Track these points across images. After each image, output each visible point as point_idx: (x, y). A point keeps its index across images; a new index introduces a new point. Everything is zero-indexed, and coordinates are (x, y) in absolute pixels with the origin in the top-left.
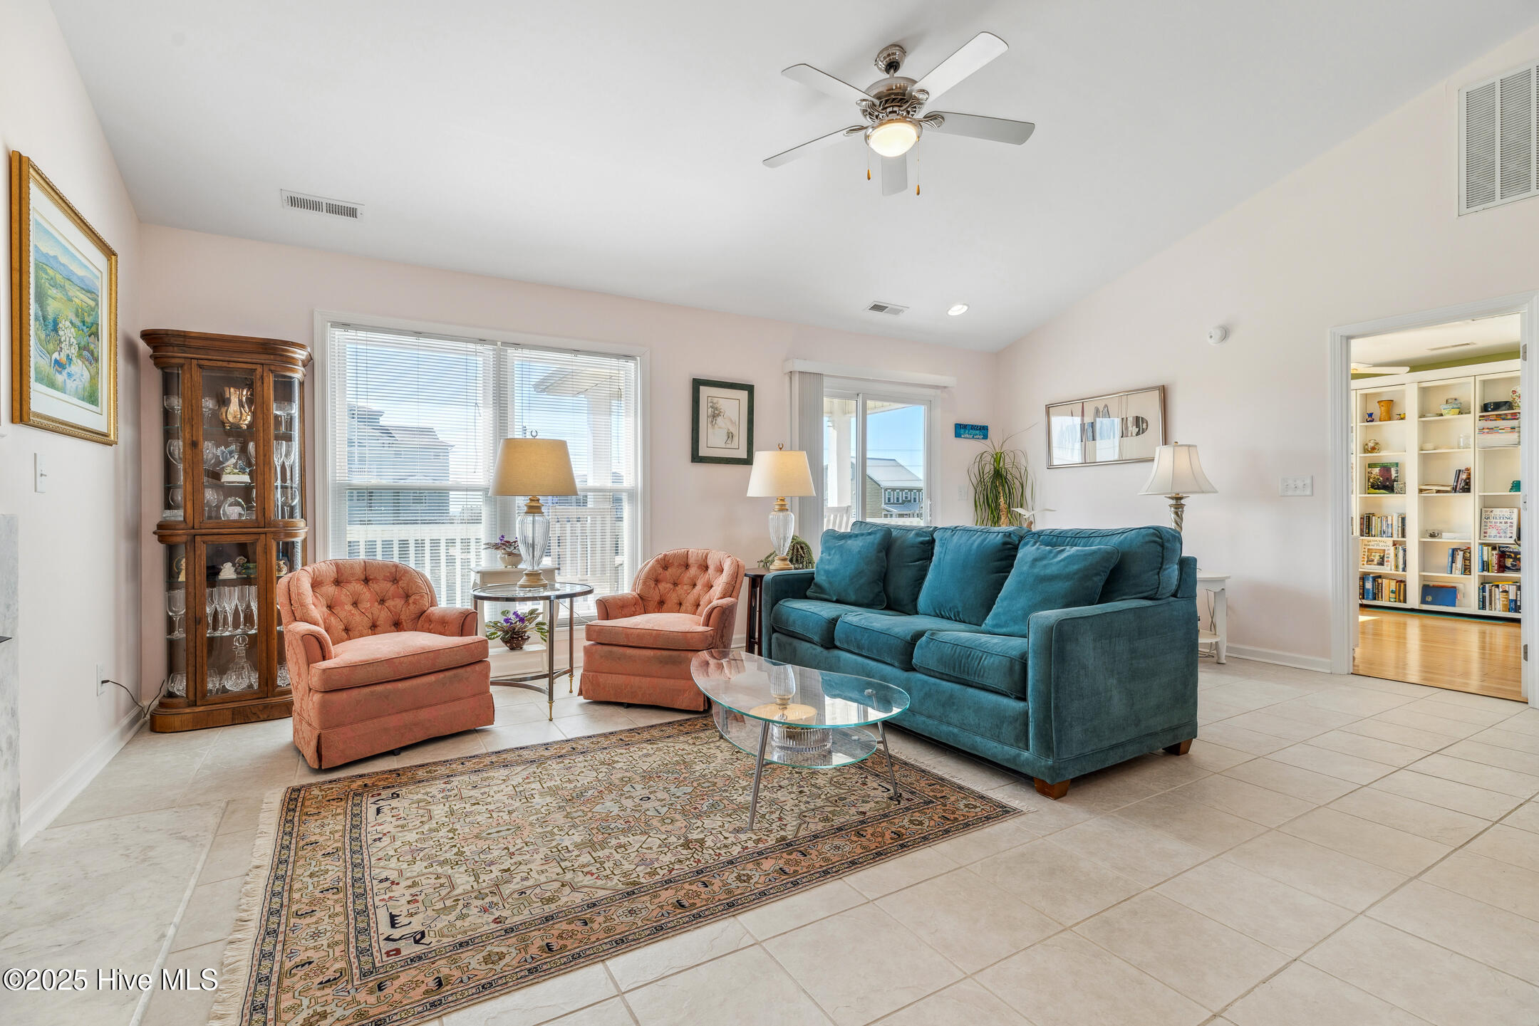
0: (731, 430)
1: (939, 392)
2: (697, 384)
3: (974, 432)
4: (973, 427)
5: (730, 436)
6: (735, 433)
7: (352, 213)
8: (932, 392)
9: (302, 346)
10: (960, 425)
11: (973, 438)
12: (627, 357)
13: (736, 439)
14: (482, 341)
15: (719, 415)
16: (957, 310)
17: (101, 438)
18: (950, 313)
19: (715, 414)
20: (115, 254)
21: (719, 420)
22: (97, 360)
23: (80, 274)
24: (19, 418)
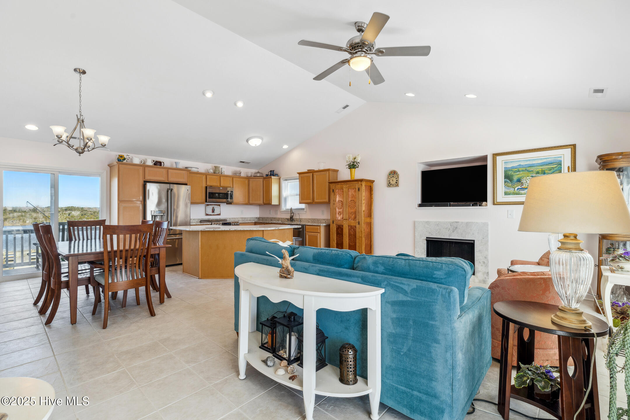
20: (575, 145)
23: (540, 162)
24: (494, 204)
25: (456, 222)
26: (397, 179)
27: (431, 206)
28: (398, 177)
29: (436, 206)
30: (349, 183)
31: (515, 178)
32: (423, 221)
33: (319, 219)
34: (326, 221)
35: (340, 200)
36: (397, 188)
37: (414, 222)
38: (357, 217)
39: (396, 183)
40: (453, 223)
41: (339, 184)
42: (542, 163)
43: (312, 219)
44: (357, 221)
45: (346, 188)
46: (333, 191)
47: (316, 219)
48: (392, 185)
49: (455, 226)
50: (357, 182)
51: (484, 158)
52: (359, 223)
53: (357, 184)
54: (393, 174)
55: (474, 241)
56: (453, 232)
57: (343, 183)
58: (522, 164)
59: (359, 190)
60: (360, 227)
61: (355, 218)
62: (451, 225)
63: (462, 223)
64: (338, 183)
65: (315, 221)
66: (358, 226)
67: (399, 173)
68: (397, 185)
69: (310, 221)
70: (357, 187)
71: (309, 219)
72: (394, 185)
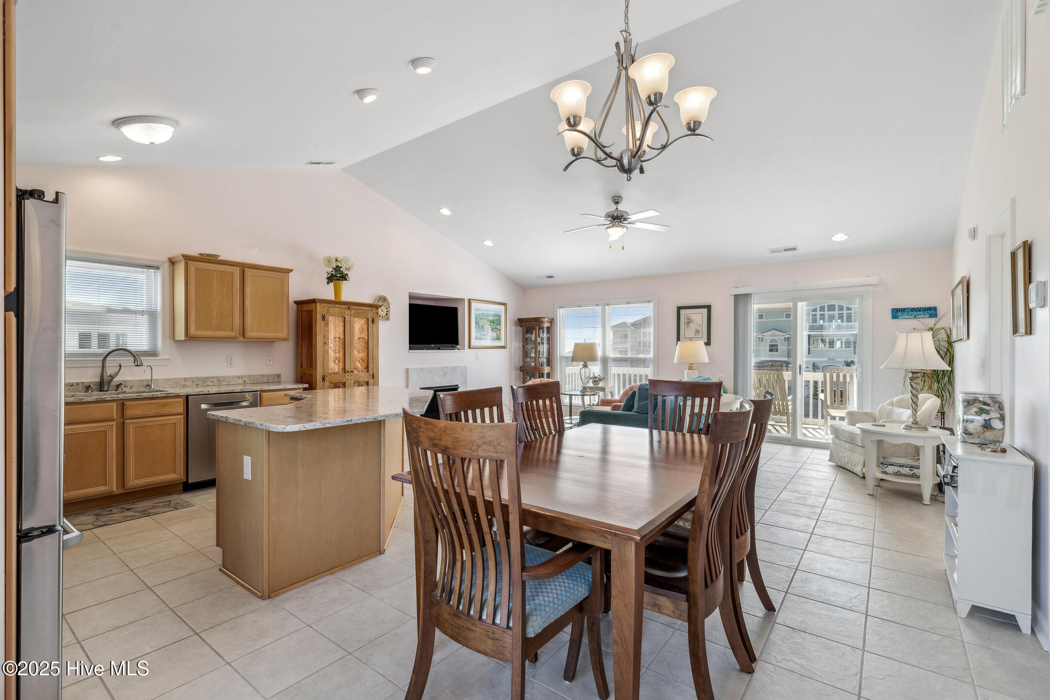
0: (697, 329)
1: (871, 288)
2: (679, 309)
3: (915, 313)
4: (913, 310)
5: (697, 332)
6: (700, 329)
7: (552, 277)
8: (864, 288)
9: (544, 318)
10: (897, 309)
11: (915, 317)
12: (649, 302)
13: (700, 333)
14: (597, 305)
15: (691, 322)
16: (840, 237)
17: (504, 347)
18: (834, 238)
19: (689, 321)
20: (506, 304)
21: (691, 324)
22: (500, 330)
23: (492, 313)
24: (470, 347)
25: (446, 367)
26: (388, 310)
27: (422, 349)
28: (389, 307)
29: (427, 349)
30: (355, 307)
31: (481, 325)
32: (418, 368)
33: (224, 377)
34: (245, 381)
35: (338, 336)
36: (387, 322)
37: (408, 370)
38: (371, 366)
39: (387, 314)
40: (443, 368)
41: (337, 306)
42: (493, 314)
43: (197, 379)
44: (371, 373)
45: (351, 315)
46: (323, 318)
47: (213, 377)
48: (381, 317)
49: (444, 371)
50: (369, 308)
51: (462, 300)
52: (373, 376)
53: (369, 312)
54: (383, 302)
55: (457, 385)
56: (443, 378)
57: (344, 306)
58: (484, 313)
59: (373, 321)
60: (374, 383)
61: (367, 368)
62: (442, 371)
63: (450, 367)
64: (334, 305)
65: (210, 383)
66: (372, 380)
67: (390, 301)
68: (388, 318)
69: (187, 384)
70: (370, 316)
71: (185, 379)
72: (384, 317)
